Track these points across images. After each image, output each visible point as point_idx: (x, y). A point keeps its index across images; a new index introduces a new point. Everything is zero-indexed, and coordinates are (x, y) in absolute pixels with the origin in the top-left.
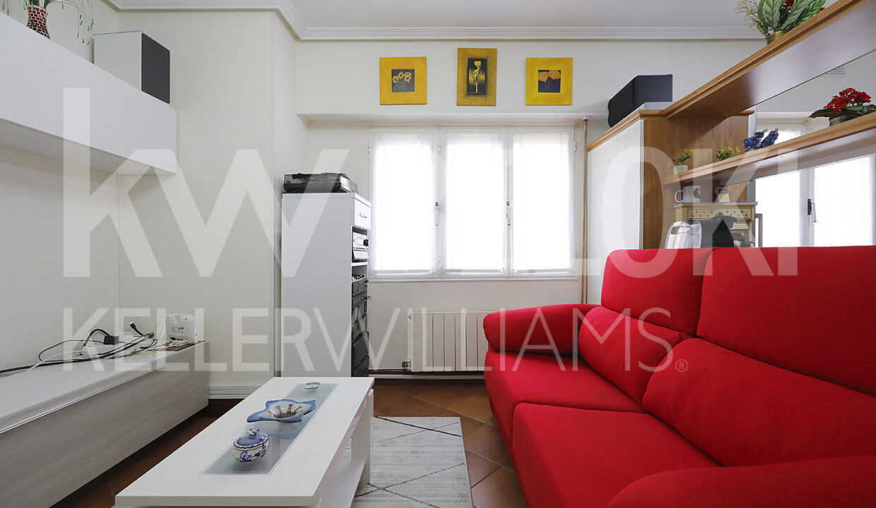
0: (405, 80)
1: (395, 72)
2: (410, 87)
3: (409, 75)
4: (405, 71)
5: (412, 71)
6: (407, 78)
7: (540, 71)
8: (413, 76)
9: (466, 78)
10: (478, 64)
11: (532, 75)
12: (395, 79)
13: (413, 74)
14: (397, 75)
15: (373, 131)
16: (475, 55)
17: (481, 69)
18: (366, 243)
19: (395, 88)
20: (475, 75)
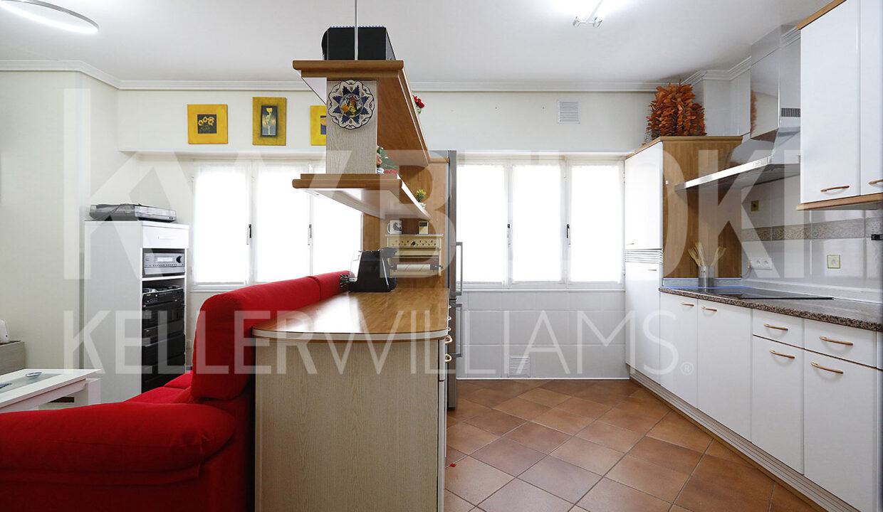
0: (209, 123)
1: (200, 117)
2: (213, 129)
3: (212, 119)
4: (208, 116)
5: (215, 116)
6: (211, 122)
7: (322, 117)
8: (215, 120)
9: (260, 124)
10: (269, 110)
11: (315, 120)
12: (201, 123)
13: (215, 118)
14: (202, 119)
15: (195, 163)
16: (267, 103)
17: (273, 113)
18: (178, 260)
19: (202, 130)
20: (268, 121)
